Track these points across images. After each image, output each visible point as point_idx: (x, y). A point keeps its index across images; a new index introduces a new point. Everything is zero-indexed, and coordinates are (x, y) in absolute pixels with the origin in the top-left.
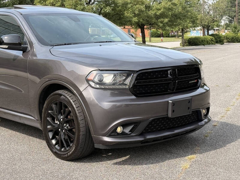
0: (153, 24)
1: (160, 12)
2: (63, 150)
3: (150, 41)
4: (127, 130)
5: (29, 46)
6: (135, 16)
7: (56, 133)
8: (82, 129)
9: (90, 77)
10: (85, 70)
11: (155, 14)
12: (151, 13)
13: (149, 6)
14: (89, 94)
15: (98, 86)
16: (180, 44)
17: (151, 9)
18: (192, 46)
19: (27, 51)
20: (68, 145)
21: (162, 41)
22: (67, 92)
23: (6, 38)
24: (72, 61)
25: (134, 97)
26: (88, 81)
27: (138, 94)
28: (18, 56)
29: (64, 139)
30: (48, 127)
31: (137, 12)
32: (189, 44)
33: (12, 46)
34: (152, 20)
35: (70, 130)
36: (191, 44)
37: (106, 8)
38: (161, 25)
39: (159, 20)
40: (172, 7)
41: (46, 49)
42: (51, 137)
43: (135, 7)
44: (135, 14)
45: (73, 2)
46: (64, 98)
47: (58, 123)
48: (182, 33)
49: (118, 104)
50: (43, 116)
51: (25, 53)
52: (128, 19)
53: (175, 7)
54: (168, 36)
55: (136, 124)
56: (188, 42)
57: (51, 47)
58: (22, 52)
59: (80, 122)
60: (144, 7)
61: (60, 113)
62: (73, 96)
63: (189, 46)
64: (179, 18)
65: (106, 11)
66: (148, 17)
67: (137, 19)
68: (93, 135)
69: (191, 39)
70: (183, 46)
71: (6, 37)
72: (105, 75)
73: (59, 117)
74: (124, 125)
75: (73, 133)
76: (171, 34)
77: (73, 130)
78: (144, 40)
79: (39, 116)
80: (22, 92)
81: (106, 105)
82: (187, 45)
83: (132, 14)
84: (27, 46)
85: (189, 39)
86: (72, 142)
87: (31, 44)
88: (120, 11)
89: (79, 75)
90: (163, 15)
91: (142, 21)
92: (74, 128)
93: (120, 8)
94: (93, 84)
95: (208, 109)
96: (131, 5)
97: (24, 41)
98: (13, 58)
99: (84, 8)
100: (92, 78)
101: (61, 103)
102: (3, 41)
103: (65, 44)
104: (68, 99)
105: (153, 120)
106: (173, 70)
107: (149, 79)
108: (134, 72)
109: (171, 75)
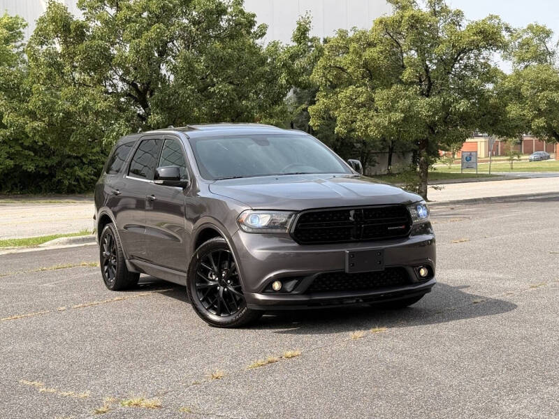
4: (290, 286)
5: (190, 181)
6: (540, 113)
9: (242, 219)
14: (240, 239)
15: (250, 230)
19: (188, 186)
25: (296, 244)
26: (239, 223)
27: (302, 240)
31: (543, 107)
33: (168, 181)
37: (459, 103)
43: (541, 95)
44: (540, 110)
45: (389, 94)
47: (216, 279)
49: (282, 252)
51: (185, 190)
55: (299, 277)
58: (181, 188)
67: (545, 122)
68: (245, 292)
71: (162, 170)
72: (261, 216)
74: (283, 279)
80: (179, 241)
83: (532, 112)
84: (186, 180)
94: (245, 228)
95: (429, 270)
97: (185, 174)
102: (159, 175)
105: (324, 275)
106: (356, 210)
107: (320, 221)
108: (297, 212)
109: (354, 218)
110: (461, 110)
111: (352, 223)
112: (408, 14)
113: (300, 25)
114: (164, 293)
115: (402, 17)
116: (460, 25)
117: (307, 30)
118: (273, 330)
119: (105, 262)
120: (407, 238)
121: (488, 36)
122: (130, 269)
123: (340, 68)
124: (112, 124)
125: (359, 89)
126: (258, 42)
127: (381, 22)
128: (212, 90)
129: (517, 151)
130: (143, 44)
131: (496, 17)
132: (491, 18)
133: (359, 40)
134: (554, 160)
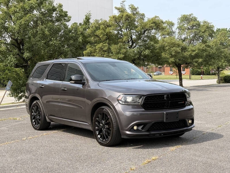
0: (189, 64)
1: (194, 53)
2: (104, 140)
3: (190, 79)
4: (140, 128)
5: (86, 82)
6: (172, 56)
7: (100, 131)
8: (115, 128)
9: (119, 98)
10: (117, 95)
11: (190, 55)
12: (187, 54)
13: (185, 48)
14: (119, 107)
15: (123, 103)
16: (217, 81)
17: (187, 51)
18: (228, 83)
19: (85, 84)
20: (107, 138)
21: (202, 78)
22: (107, 107)
23: (73, 77)
24: (110, 90)
25: (143, 110)
26: (118, 100)
27: (146, 108)
28: (79, 88)
29: (105, 134)
30: (96, 128)
31: (173, 54)
32: (225, 81)
33: (76, 82)
34: (188, 60)
35: (108, 129)
36: (227, 82)
37: (145, 51)
38: (196, 64)
39: (194, 60)
40: (206, 49)
41: (96, 83)
42: (98, 134)
43: (172, 49)
44: (172, 55)
45: (117, 47)
46: (105, 110)
47: (102, 125)
48: (218, 71)
50: (93, 122)
51: (84, 86)
52: (165, 60)
53: (208, 49)
54: (209, 74)
55: (144, 125)
56: (224, 80)
57: (99, 82)
58: (82, 85)
59: (113, 123)
60: (180, 49)
61: (103, 119)
62: (110, 109)
63: (225, 83)
64: (214, 58)
65: (145, 54)
66: (183, 58)
67: (174, 59)
68: (121, 131)
69: (227, 77)
70: (219, 83)
72: (127, 97)
73: (102, 121)
74: (138, 125)
75: (110, 130)
76: (212, 72)
77: (110, 128)
78: (181, 78)
79: (91, 122)
80: (82, 108)
81: (128, 113)
82: (223, 83)
83: (169, 55)
84: (85, 81)
85: (225, 76)
86: (109, 136)
87: (87, 80)
88: (158, 53)
89: (114, 98)
90: (197, 56)
91: (178, 61)
92: (110, 127)
93: (158, 50)
94: (121, 102)
95: (193, 120)
96: (168, 47)
97: (84, 78)
98: (76, 88)
99: (127, 51)
100: (120, 99)
101: (103, 114)
102: (72, 79)
103: (107, 81)
104: (107, 111)
105: (155, 123)
106: (167, 95)
107: (153, 99)
108: (144, 95)
109: (166, 98)
110: (146, 54)
111: (165, 100)
112: (125, 14)
113: (86, 16)
114: (63, 131)
115: (122, 16)
116: (144, 20)
117: (89, 19)
118: (132, 147)
119: (33, 118)
120: (185, 107)
121: (157, 25)
122: (48, 120)
123: (96, 36)
124: (8, 57)
125: (104, 44)
126: (67, 23)
127: (114, 17)
128: (51, 43)
129: (152, 71)
130: (23, 23)
131: (158, 17)
132: (156, 17)
133: (104, 24)
134: (164, 75)
